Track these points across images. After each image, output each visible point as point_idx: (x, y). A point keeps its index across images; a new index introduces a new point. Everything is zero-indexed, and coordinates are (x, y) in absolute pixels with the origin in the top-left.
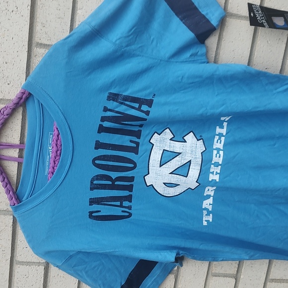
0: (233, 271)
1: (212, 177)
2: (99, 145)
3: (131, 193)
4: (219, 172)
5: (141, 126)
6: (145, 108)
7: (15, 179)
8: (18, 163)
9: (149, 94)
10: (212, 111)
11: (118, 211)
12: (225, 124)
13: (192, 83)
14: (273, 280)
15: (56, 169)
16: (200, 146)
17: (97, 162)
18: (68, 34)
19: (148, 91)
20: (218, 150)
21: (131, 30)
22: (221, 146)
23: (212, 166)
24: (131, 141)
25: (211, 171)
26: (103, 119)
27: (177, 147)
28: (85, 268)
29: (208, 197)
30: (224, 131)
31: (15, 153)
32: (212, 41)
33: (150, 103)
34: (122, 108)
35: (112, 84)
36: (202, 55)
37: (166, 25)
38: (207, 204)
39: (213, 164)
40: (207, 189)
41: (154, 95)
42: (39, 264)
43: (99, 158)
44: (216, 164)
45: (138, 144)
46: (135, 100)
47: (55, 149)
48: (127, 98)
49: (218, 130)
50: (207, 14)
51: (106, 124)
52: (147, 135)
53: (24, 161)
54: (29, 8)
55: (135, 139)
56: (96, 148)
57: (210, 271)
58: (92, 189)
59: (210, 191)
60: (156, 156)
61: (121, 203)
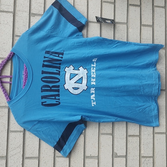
0: (111, 132)
1: (92, 83)
2: (43, 72)
3: (59, 93)
4: (95, 81)
5: (60, 64)
6: (60, 56)
7: (9, 91)
8: (10, 84)
9: (62, 51)
10: (88, 55)
11: (54, 102)
12: (95, 63)
13: (79, 45)
14: (130, 136)
15: (26, 83)
16: (86, 71)
17: (43, 79)
18: (28, 29)
19: (61, 50)
20: (93, 72)
21: (52, 27)
22: (94, 71)
23: (92, 79)
24: (56, 71)
25: (92, 81)
26: (44, 61)
27: (76, 72)
28: (42, 130)
29: (93, 94)
30: (95, 66)
31: (8, 80)
32: (84, 32)
33: (62, 54)
34: (51, 57)
35: (47, 47)
36: (81, 36)
37: (65, 26)
38: (93, 97)
39: (92, 78)
40: (91, 90)
41: (64, 51)
42: (20, 131)
43: (44, 78)
44: (93, 78)
45: (59, 71)
46: (56, 53)
47: (25, 75)
48: (53, 53)
49: (92, 65)
50: (81, 21)
51: (46, 63)
52: (63, 68)
53: (12, 82)
54: (12, 22)
55: (58, 70)
56: (42, 74)
57: (100, 132)
58: (42, 92)
59: (93, 91)
60: (68, 76)
61: (55, 98)
